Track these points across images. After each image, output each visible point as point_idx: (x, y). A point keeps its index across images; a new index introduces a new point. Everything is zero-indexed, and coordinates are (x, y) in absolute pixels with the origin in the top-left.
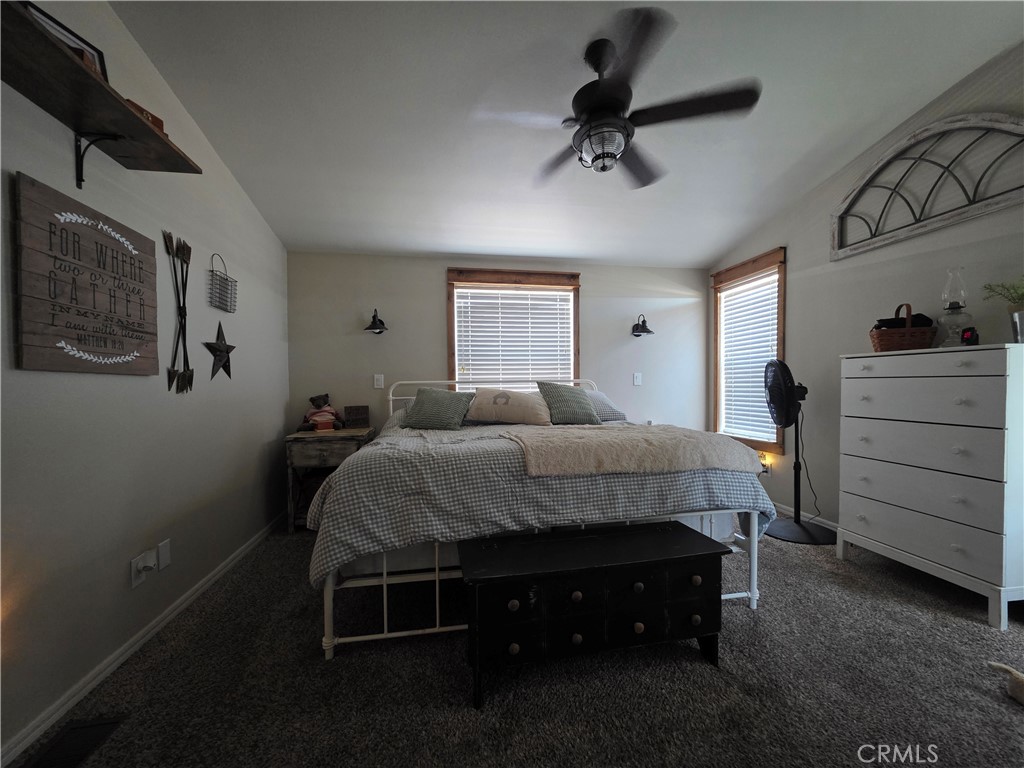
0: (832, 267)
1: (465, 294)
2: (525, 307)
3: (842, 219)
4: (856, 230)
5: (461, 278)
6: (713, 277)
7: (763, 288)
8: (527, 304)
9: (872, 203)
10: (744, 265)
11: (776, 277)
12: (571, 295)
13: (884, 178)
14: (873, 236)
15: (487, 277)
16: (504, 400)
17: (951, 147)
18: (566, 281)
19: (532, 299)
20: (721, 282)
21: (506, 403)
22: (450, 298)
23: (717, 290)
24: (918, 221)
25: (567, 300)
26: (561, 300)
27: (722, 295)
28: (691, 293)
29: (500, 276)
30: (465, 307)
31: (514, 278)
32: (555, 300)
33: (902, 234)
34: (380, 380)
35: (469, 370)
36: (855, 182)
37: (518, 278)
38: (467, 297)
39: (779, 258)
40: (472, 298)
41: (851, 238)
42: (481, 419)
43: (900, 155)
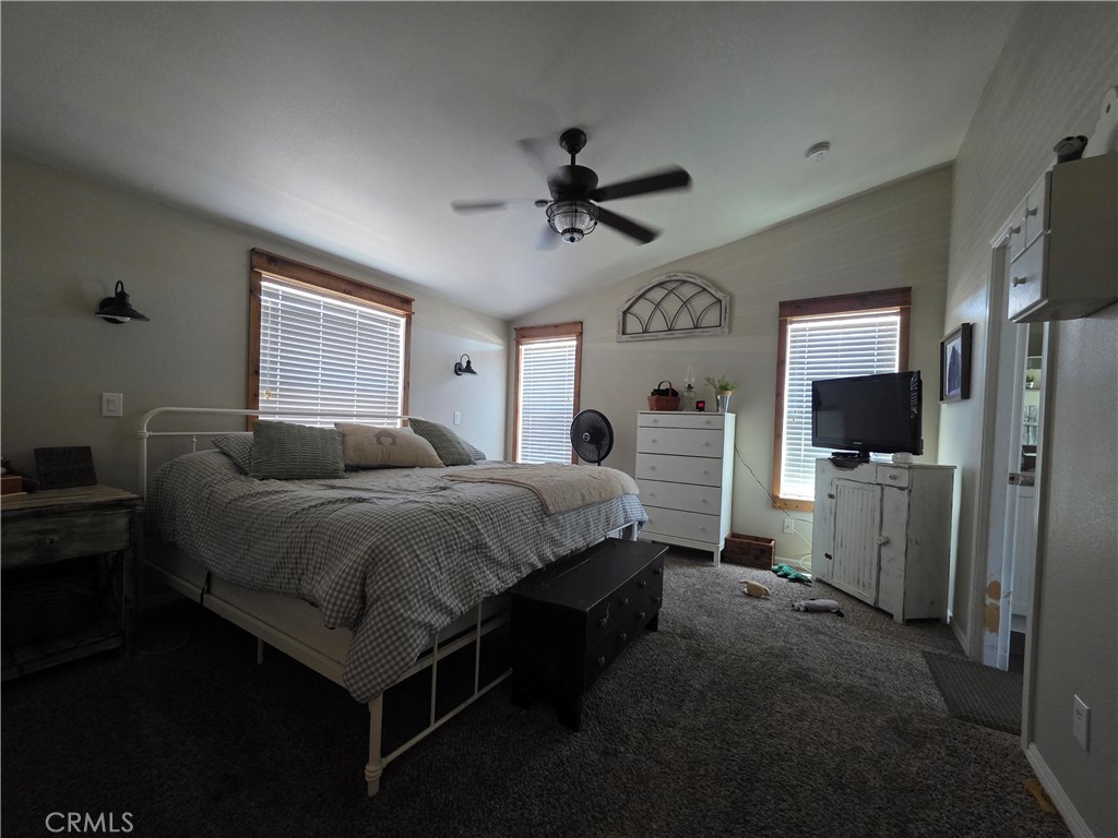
0: (615, 345)
1: (276, 291)
2: (352, 324)
3: (625, 313)
4: (633, 325)
5: (272, 267)
6: (517, 331)
7: (563, 349)
8: (355, 322)
9: (644, 309)
10: (547, 327)
11: (575, 343)
12: (403, 321)
13: (650, 295)
14: (644, 332)
15: (310, 276)
16: (390, 440)
17: (687, 291)
18: (399, 304)
19: (361, 316)
20: (524, 337)
21: (394, 443)
22: (254, 291)
23: (518, 343)
24: (669, 330)
25: (397, 326)
26: (392, 324)
27: (522, 348)
28: (498, 340)
29: (326, 280)
30: (273, 309)
31: (343, 286)
32: (385, 323)
33: (661, 335)
34: (115, 403)
35: (275, 396)
36: (634, 293)
37: (349, 288)
38: (276, 296)
39: (576, 328)
40: (284, 298)
41: (629, 330)
42: (363, 463)
43: (660, 285)
